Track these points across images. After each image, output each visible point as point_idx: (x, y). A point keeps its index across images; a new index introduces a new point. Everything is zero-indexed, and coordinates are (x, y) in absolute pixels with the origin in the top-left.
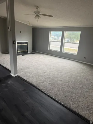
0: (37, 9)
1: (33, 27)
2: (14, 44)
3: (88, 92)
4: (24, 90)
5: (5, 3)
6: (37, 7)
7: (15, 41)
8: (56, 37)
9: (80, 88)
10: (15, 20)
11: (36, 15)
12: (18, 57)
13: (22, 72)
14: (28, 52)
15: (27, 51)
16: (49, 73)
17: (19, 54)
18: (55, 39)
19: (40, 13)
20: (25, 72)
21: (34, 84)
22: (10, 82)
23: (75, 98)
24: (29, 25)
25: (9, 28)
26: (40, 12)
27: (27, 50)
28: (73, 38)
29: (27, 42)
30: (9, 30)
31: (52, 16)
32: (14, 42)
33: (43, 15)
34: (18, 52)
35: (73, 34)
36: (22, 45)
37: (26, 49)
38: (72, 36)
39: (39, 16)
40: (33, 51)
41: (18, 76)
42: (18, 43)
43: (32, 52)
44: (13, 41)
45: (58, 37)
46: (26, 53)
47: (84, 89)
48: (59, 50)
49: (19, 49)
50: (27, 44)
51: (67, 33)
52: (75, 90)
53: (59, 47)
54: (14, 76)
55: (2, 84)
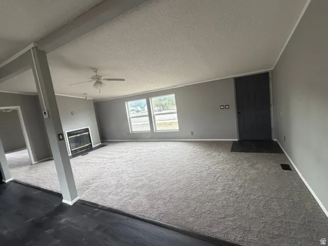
0: (96, 72)
1: (93, 100)
2: (60, 140)
3: (211, 189)
4: (98, 228)
5: (31, 70)
6: (95, 70)
7: (62, 134)
8: (139, 108)
9: (199, 186)
10: (55, 94)
11: (95, 81)
12: (72, 161)
13: (88, 189)
14: (93, 146)
15: (91, 145)
16: (141, 176)
17: (75, 154)
18: (138, 111)
19: (103, 78)
20: (93, 188)
21: (117, 207)
22: (64, 220)
23: (196, 208)
24: (86, 99)
25: (45, 113)
26: (101, 77)
27: (91, 142)
28: (166, 104)
29: (88, 129)
30: (46, 117)
31: (123, 80)
32: (61, 136)
33: (108, 80)
34: (71, 151)
35: (165, 99)
36: (78, 135)
37: (89, 142)
38: (163, 103)
39: (101, 83)
40: (101, 142)
41: (79, 200)
42: (69, 134)
43: (101, 144)
44: (59, 135)
45: (142, 107)
46: (90, 149)
47: (205, 186)
48: (150, 130)
49: (73, 145)
50: (89, 131)
51: (154, 100)
52: (191, 192)
53: (147, 124)
54: (70, 203)
55: (46, 232)
